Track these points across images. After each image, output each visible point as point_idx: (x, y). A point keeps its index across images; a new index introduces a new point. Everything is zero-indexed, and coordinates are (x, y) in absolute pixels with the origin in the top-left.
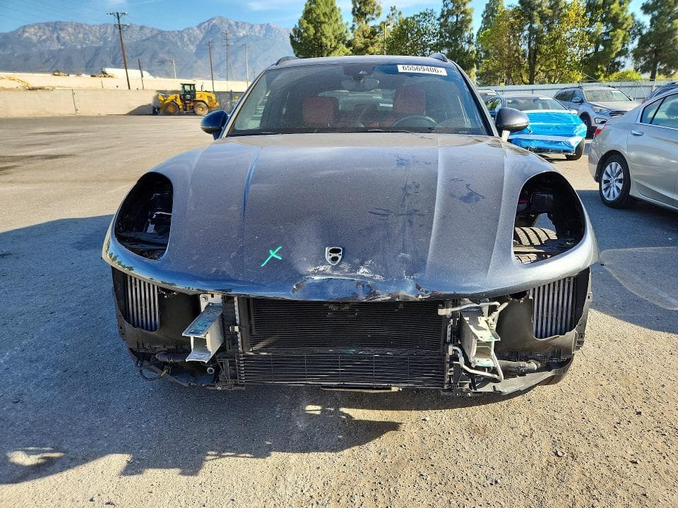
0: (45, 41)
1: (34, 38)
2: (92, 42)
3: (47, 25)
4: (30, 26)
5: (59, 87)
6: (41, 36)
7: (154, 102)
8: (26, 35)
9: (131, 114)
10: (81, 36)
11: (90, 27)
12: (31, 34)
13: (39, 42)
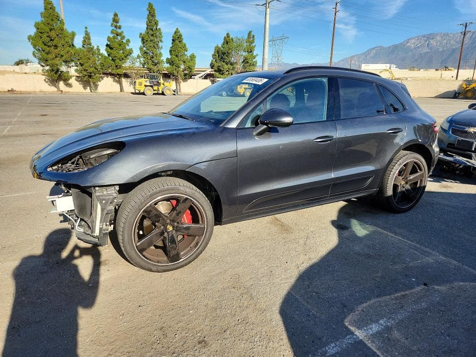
0: (419, 47)
1: (413, 46)
2: (452, 45)
3: (424, 36)
4: (412, 39)
5: (410, 78)
6: (417, 45)
7: (459, 89)
8: (409, 44)
9: (436, 97)
10: (445, 41)
11: (454, 35)
12: (411, 45)
13: (415, 48)
